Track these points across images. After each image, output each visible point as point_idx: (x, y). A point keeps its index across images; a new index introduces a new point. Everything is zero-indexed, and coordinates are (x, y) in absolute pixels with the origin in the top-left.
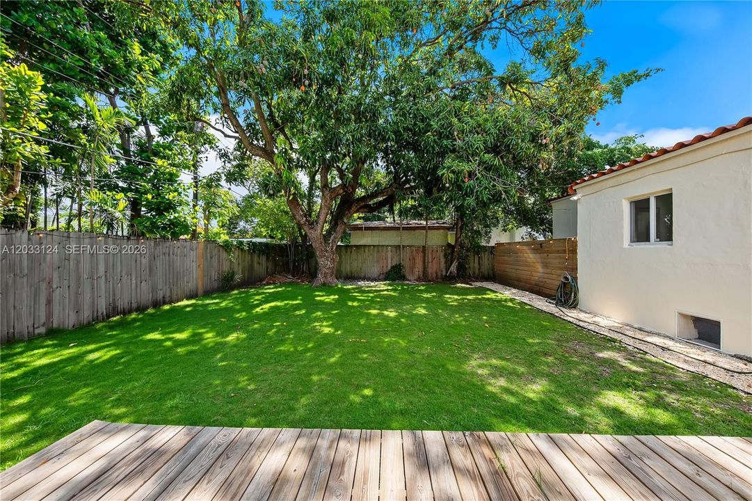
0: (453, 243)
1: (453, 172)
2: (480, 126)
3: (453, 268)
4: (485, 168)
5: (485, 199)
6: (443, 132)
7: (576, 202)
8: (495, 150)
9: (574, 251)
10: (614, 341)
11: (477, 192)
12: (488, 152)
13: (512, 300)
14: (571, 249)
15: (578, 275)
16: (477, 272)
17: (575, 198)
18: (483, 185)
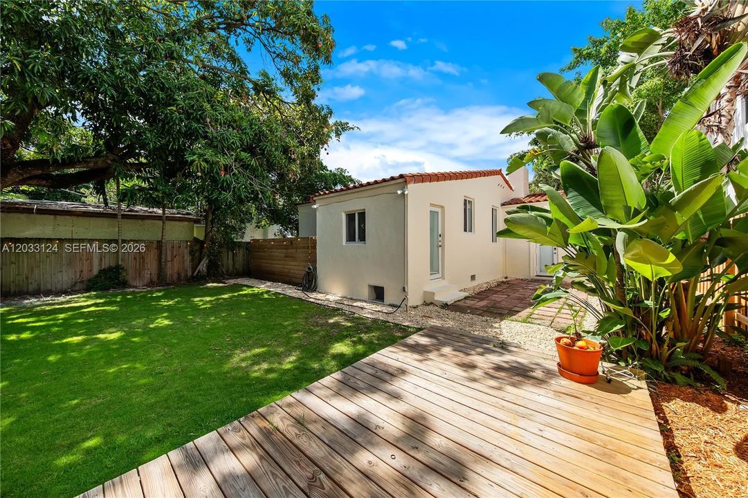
0: (202, 238)
1: (206, 161)
2: (235, 121)
3: (203, 266)
4: (242, 166)
5: (243, 196)
6: (192, 114)
7: (315, 210)
8: (249, 149)
9: (314, 247)
10: (338, 309)
11: (234, 187)
12: (244, 150)
13: (268, 292)
14: (311, 245)
15: (317, 266)
16: (231, 268)
17: (315, 206)
18: (242, 182)
